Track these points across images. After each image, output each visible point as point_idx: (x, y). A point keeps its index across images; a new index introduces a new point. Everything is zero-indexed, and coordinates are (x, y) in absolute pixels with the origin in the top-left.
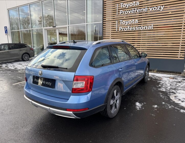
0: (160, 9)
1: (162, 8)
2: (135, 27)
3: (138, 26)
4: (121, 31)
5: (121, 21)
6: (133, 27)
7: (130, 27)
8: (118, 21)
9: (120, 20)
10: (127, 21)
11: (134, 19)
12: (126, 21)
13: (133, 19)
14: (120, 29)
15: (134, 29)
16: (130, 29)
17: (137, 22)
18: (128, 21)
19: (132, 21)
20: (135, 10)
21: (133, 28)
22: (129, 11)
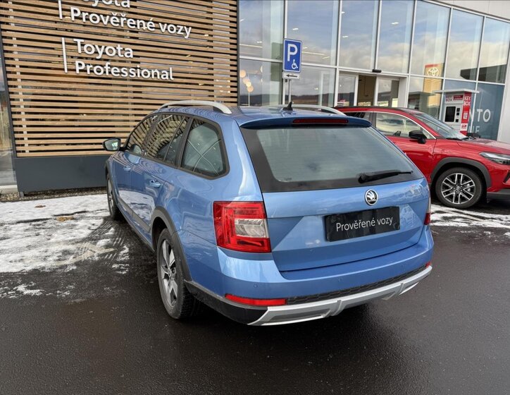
0: (182, 33)
1: (188, 33)
2: (129, 68)
3: (134, 65)
4: (83, 74)
5: (79, 41)
6: (120, 67)
7: (111, 67)
8: (70, 40)
9: (75, 40)
10: (100, 47)
11: (122, 45)
12: (97, 47)
13: (119, 45)
14: (78, 68)
15: (124, 74)
16: (113, 71)
17: (131, 56)
18: (103, 47)
19: (115, 48)
20: (122, 20)
21: (123, 71)
22: (102, 16)
